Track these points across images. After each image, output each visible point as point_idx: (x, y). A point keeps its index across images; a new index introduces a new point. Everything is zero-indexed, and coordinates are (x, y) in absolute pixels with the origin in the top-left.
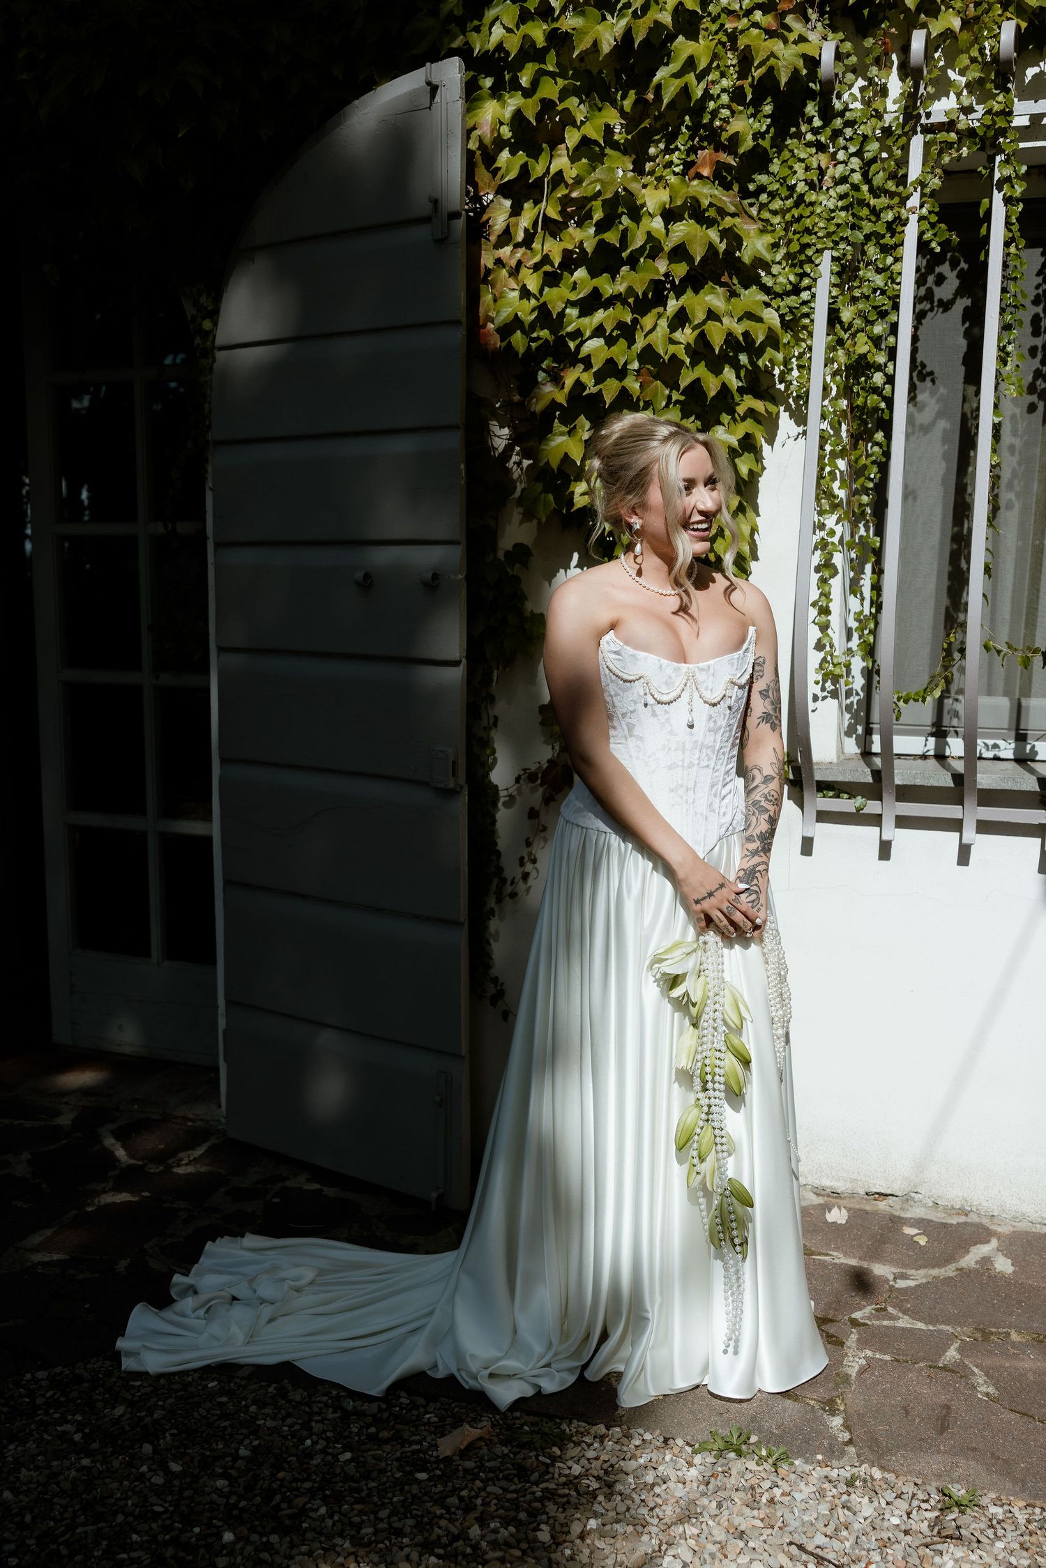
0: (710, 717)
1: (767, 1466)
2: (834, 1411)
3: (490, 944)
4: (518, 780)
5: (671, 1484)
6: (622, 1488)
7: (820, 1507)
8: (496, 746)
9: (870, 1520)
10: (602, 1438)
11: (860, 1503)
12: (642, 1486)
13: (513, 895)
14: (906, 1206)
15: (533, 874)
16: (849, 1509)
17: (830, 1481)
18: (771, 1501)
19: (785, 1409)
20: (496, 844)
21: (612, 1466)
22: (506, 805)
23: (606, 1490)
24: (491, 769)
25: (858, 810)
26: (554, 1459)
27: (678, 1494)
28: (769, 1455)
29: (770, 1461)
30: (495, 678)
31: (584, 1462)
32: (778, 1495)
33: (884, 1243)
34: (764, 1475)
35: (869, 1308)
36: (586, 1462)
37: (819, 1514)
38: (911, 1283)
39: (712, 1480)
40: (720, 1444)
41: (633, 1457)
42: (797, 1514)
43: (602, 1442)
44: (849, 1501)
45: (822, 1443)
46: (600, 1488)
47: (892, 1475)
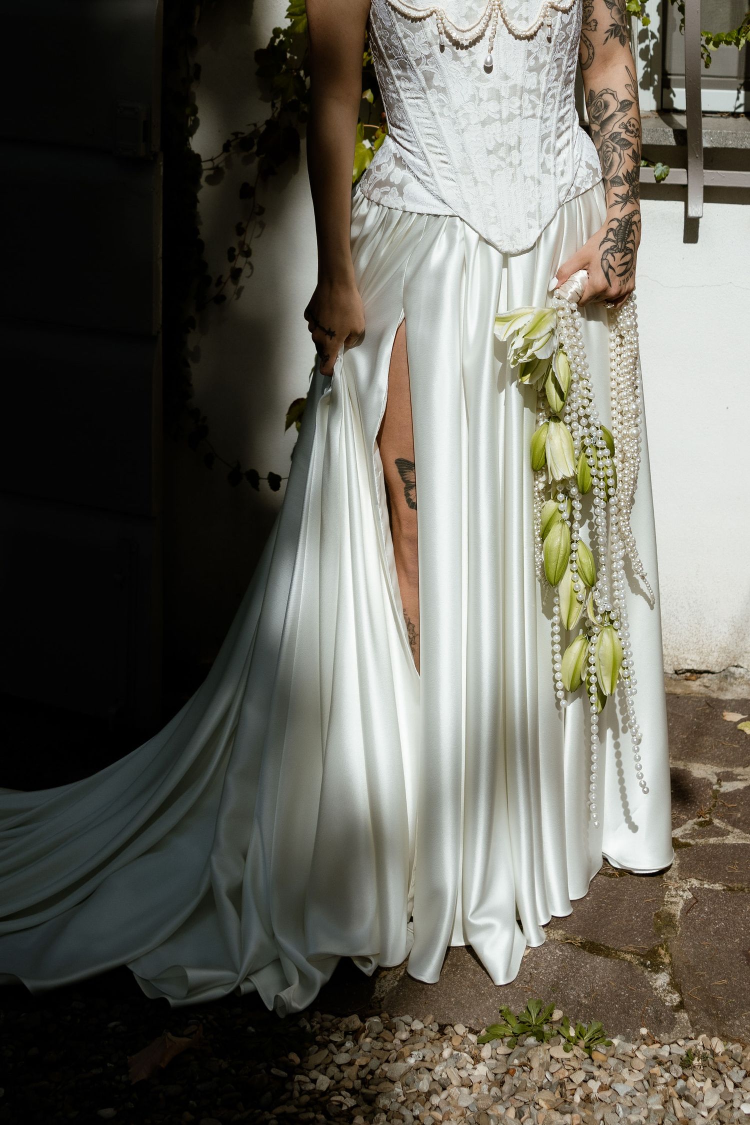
0: (529, 53)
1: (578, 1051)
2: (658, 965)
3: (188, 366)
4: (226, 147)
5: (453, 1091)
6: (387, 1102)
7: (651, 1101)
8: (198, 103)
9: (715, 1111)
10: (355, 1035)
11: (701, 1089)
12: (414, 1097)
13: (220, 299)
14: (724, 684)
15: (246, 271)
16: (687, 1099)
17: (660, 1063)
18: (587, 1100)
19: (594, 969)
20: (197, 232)
21: (372, 1072)
22: (209, 180)
23: (365, 1107)
24: (191, 132)
25: (659, 179)
26: (293, 1070)
27: (463, 1103)
28: (580, 1035)
29: (582, 1043)
30: (197, 15)
31: (333, 1070)
32: (595, 1090)
33: (702, 735)
34: (575, 1064)
35: (691, 822)
36: (336, 1070)
37: (649, 1110)
38: (740, 785)
39: (507, 1078)
40: (514, 1027)
41: (401, 1057)
42: (621, 1114)
43: (356, 1040)
44: (686, 1088)
45: (645, 1012)
46: (357, 1106)
47: (737, 1045)
